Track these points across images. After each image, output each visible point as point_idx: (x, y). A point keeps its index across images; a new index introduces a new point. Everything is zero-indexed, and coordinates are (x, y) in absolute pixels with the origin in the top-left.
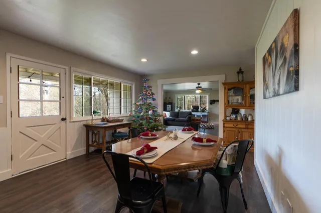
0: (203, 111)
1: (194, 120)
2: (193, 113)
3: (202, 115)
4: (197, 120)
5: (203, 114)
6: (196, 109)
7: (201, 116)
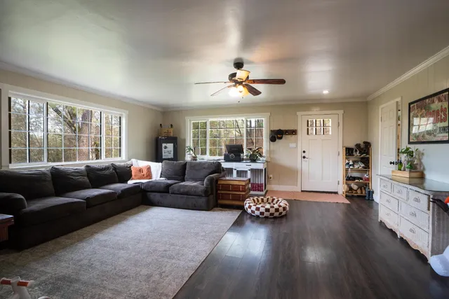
0: (253, 159)
1: (227, 187)
2: (225, 165)
3: (252, 170)
4: (236, 188)
5: (255, 166)
6: (234, 152)
7: (249, 175)
